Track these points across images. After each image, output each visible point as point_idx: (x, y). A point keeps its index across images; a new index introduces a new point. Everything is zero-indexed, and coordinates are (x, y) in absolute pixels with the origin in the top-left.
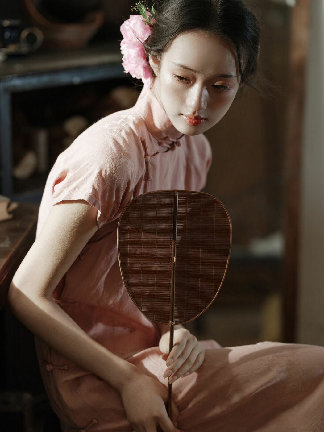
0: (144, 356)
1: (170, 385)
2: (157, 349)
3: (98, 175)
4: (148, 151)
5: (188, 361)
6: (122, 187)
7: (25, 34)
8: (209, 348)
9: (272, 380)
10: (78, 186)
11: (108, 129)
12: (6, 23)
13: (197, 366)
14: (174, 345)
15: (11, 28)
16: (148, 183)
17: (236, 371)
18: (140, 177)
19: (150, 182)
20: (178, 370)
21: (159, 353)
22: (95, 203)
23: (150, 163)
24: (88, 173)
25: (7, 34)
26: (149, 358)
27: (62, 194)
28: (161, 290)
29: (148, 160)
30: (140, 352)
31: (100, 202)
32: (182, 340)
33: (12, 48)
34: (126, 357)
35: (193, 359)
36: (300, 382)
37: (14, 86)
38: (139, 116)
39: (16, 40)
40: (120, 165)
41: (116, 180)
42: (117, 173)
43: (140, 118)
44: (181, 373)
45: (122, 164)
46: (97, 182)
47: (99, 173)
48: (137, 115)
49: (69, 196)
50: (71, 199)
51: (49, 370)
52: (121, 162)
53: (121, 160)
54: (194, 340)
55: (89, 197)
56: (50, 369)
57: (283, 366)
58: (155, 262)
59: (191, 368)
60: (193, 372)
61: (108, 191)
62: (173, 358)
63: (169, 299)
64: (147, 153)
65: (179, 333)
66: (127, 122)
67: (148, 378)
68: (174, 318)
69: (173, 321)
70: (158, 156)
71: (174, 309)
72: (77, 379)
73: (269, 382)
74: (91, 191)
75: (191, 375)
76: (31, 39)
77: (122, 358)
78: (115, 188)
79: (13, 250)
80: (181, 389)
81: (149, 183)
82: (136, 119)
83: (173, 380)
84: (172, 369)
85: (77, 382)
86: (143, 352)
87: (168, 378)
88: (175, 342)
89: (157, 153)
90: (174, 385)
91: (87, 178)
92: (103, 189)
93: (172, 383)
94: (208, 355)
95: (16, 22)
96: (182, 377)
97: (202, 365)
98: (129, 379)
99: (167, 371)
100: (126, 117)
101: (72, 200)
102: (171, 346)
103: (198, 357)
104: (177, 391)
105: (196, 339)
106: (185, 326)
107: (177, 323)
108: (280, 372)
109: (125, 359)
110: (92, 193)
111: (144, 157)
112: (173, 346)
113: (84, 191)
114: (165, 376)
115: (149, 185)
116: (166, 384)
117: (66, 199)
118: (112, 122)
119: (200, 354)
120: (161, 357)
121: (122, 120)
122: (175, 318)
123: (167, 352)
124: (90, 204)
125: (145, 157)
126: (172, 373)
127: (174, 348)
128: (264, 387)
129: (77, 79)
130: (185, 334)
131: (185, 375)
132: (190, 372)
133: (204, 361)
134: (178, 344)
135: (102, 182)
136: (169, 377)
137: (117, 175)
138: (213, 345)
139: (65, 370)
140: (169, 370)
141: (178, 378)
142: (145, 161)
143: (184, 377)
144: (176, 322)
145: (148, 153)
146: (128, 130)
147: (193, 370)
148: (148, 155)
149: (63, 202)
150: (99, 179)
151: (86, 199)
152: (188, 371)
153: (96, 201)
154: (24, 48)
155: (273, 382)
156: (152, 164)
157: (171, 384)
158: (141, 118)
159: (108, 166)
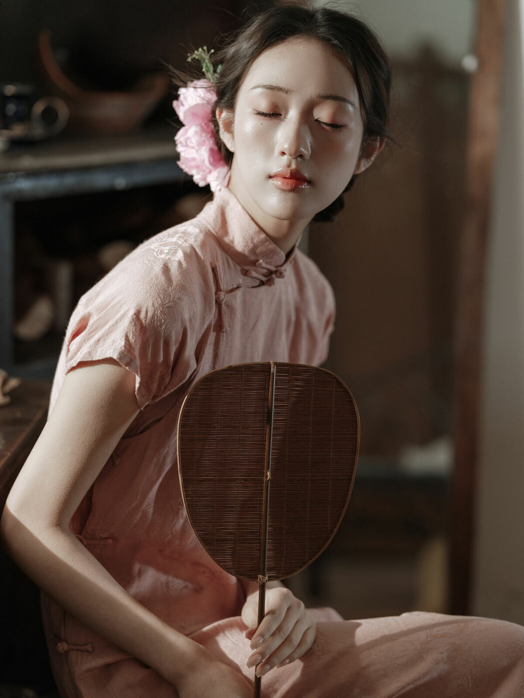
0: (217, 631)
1: (258, 680)
2: (239, 621)
3: (134, 317)
4: (221, 284)
5: (288, 640)
6: (174, 338)
7: (39, 108)
8: (323, 620)
9: (425, 674)
10: (103, 337)
11: (156, 250)
12: (10, 89)
13: (304, 649)
14: (266, 613)
15: (16, 97)
16: (222, 338)
17: (366, 659)
18: (206, 326)
19: (225, 334)
20: (272, 655)
21: (242, 627)
22: (130, 362)
23: (225, 303)
24: (119, 315)
25: (11, 108)
26: (225, 635)
27: (79, 352)
28: (245, 525)
29: (221, 299)
30: (209, 624)
31: (138, 362)
32: (280, 606)
33: (18, 131)
34: (188, 632)
35: (297, 639)
36: (470, 678)
37: (20, 191)
38: (206, 227)
39: (24, 117)
40: (170, 302)
41: (164, 327)
42: (164, 314)
43: (207, 231)
44: (276, 660)
45: (173, 301)
46: (132, 329)
47: (135, 314)
48: (201, 226)
49: (90, 353)
50: (92, 358)
51: (63, 652)
52: (172, 298)
53: (172, 295)
54: (299, 606)
55: (120, 354)
56: (63, 649)
57: (442, 653)
58: (237, 479)
59: (292, 653)
60: (297, 659)
61: (151, 344)
62: (262, 635)
63: (259, 539)
64: (220, 287)
65: (274, 595)
66: (185, 238)
67: (224, 667)
68: (266, 571)
69: (264, 575)
70: (239, 293)
71: (266, 556)
72: (108, 666)
73: (419, 678)
74: (123, 343)
75: (291, 664)
76: (49, 115)
77: (182, 633)
78: (162, 340)
79: (9, 454)
80: (276, 687)
81: (223, 336)
82: (201, 232)
83: (264, 672)
84: (262, 654)
85: (108, 671)
86: (215, 624)
87: (255, 666)
88: (267, 609)
89: (238, 287)
90: (266, 679)
91: (116, 323)
92: (142, 341)
93: (262, 677)
94: (321, 632)
95: (25, 89)
96: (278, 667)
97: (311, 649)
98: (192, 667)
99: (253, 655)
100: (186, 230)
101: (94, 360)
102: (261, 615)
103: (305, 634)
104: (271, 689)
105: (303, 605)
106: (285, 584)
107: (271, 578)
108: (437, 663)
109: (187, 635)
110: (125, 346)
111: (214, 293)
112: (264, 617)
113: (112, 345)
114: (250, 665)
115: (223, 339)
116: (252, 678)
117: (85, 360)
118: (164, 240)
119: (308, 629)
120: (244, 634)
121: (179, 235)
122: (268, 570)
123: (254, 625)
124: (121, 364)
125: (216, 294)
126: (262, 659)
127: (266, 619)
128: (411, 687)
129: (121, 182)
130: (284, 597)
131: (282, 664)
132: (291, 659)
133: (315, 641)
134: (272, 612)
135: (140, 329)
136: (257, 666)
137: (165, 319)
138: (329, 616)
139: (88, 651)
140: (258, 655)
141: (270, 669)
142: (216, 301)
143: (281, 666)
144: (269, 577)
145: (222, 288)
146: (188, 250)
147: (296, 655)
148: (221, 290)
149: (81, 364)
150: (135, 325)
151: (115, 356)
152: (288, 658)
153: (131, 360)
154: (38, 130)
155: (427, 679)
156: (228, 306)
157: (260, 678)
158: (209, 231)
159: (150, 304)
